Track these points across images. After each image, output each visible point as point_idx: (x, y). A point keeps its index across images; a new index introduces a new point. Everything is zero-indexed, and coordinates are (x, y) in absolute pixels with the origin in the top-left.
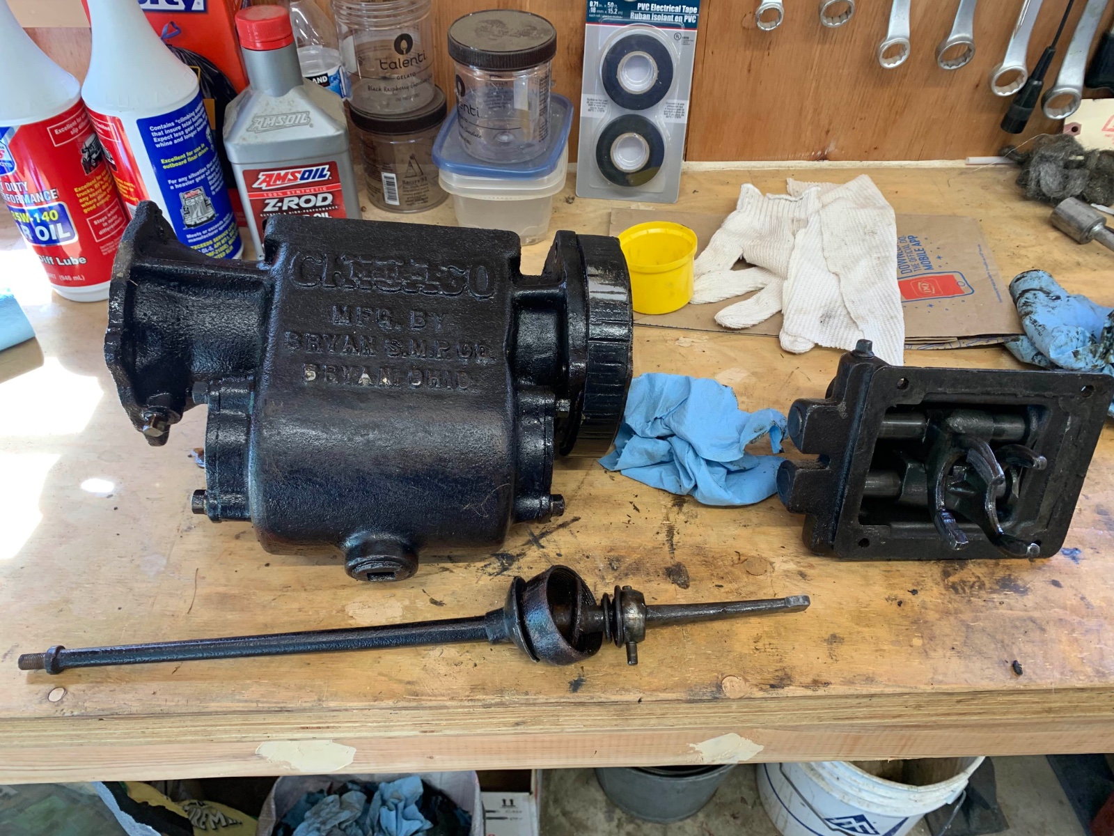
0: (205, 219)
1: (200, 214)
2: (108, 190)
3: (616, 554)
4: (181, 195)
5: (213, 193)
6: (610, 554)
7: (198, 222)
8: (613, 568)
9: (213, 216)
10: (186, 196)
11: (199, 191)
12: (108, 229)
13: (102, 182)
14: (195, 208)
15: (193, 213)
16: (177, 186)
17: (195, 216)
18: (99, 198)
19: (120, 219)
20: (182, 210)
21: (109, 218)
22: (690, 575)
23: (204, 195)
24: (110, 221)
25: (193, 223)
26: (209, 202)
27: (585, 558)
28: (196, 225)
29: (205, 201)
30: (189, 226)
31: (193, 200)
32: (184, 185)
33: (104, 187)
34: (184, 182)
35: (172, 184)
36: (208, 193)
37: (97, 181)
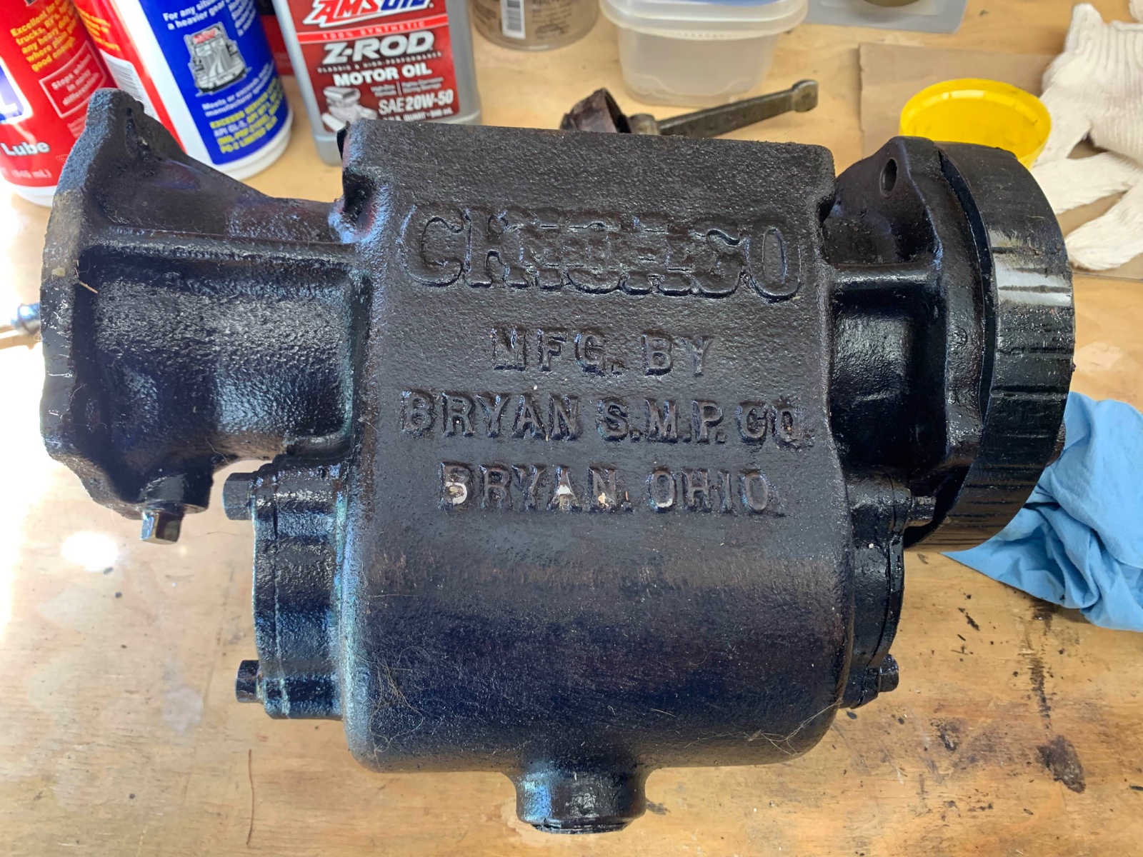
0: (230, 78)
1: (221, 70)
2: (70, 29)
3: (950, 717)
4: (187, 38)
5: (241, 33)
6: (938, 715)
7: (219, 83)
8: (948, 746)
9: (243, 71)
10: (196, 41)
11: (218, 30)
12: (77, 95)
13: (57, 17)
14: (213, 61)
15: (209, 69)
16: (179, 24)
17: (212, 73)
18: (55, 44)
19: (96, 75)
20: (190, 65)
21: (76, 77)
22: (1083, 763)
23: (226, 37)
24: (78, 82)
25: (211, 86)
26: (235, 48)
27: (898, 724)
28: (215, 88)
29: (228, 47)
30: (205, 90)
31: (207, 47)
32: (190, 21)
33: (61, 25)
34: (190, 16)
35: (170, 21)
36: (231, 33)
37: (49, 15)
